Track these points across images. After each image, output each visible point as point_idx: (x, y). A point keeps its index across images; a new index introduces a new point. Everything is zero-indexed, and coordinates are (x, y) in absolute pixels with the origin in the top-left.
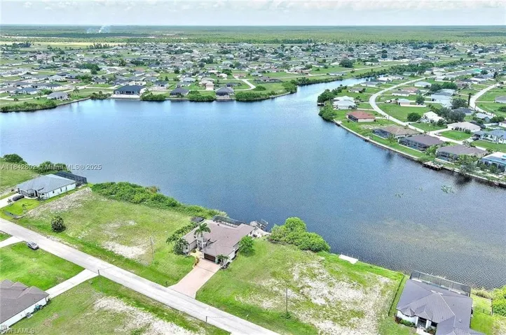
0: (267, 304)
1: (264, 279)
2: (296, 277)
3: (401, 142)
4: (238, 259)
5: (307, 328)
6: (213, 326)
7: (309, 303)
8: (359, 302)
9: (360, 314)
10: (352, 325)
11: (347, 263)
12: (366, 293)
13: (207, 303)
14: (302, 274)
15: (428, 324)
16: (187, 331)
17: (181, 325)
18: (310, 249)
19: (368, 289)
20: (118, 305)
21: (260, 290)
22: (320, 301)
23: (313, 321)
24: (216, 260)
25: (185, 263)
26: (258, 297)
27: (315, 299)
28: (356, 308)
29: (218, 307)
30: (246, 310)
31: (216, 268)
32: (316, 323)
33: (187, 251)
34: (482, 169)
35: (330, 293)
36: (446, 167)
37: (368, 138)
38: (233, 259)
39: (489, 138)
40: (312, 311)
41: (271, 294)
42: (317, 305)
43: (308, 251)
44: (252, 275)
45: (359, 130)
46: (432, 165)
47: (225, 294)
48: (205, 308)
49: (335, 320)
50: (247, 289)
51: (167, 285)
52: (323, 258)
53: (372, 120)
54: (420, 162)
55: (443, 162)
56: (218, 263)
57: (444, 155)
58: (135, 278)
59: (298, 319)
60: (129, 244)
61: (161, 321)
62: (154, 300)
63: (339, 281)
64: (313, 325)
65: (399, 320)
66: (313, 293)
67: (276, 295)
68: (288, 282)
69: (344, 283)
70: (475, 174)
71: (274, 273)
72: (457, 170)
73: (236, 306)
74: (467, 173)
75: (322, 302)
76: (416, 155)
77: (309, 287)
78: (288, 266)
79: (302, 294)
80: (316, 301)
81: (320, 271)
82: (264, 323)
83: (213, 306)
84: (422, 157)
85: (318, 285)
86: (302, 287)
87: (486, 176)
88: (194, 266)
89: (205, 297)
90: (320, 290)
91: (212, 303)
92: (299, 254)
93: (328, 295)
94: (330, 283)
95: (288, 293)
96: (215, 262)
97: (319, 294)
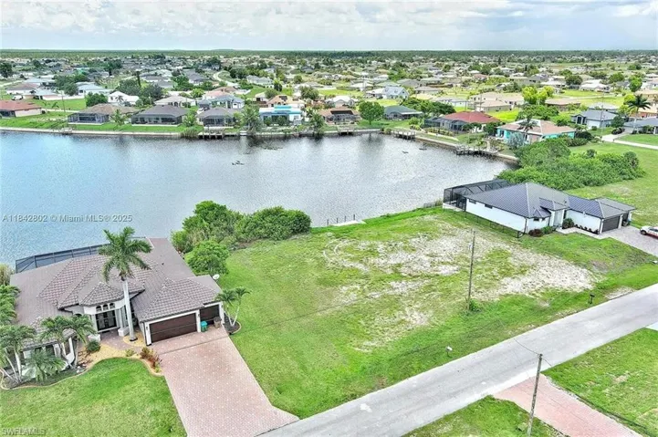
0: (418, 318)
2: (358, 265)
7: (445, 279)
9: (502, 253)
10: (526, 266)
12: (452, 235)
14: (356, 259)
18: (294, 231)
19: (444, 231)
21: (361, 311)
22: (448, 269)
23: (498, 292)
25: (115, 382)
26: (384, 320)
27: (435, 271)
28: (486, 251)
32: (505, 291)
36: (228, 134)
37: (67, 130)
42: (456, 275)
43: (295, 237)
46: (211, 134)
50: (345, 326)
52: (331, 233)
53: (39, 112)
54: (185, 137)
64: (508, 295)
65: (536, 233)
66: (419, 267)
67: (397, 300)
68: (366, 277)
69: (414, 240)
70: (267, 131)
71: (323, 282)
72: (243, 133)
73: (390, 360)
74: (258, 133)
75: (451, 268)
76: (174, 131)
77: (399, 265)
78: (316, 263)
79: (414, 277)
80: (443, 272)
81: (363, 245)
82: (475, 341)
83: (362, 394)
84: (185, 130)
85: (400, 257)
86: (396, 271)
87: (280, 130)
88: (152, 371)
89: (308, 397)
90: (416, 260)
91: (349, 393)
92: (294, 246)
93: (437, 259)
94: (405, 248)
95: (400, 287)
96: (196, 330)
97: (428, 265)
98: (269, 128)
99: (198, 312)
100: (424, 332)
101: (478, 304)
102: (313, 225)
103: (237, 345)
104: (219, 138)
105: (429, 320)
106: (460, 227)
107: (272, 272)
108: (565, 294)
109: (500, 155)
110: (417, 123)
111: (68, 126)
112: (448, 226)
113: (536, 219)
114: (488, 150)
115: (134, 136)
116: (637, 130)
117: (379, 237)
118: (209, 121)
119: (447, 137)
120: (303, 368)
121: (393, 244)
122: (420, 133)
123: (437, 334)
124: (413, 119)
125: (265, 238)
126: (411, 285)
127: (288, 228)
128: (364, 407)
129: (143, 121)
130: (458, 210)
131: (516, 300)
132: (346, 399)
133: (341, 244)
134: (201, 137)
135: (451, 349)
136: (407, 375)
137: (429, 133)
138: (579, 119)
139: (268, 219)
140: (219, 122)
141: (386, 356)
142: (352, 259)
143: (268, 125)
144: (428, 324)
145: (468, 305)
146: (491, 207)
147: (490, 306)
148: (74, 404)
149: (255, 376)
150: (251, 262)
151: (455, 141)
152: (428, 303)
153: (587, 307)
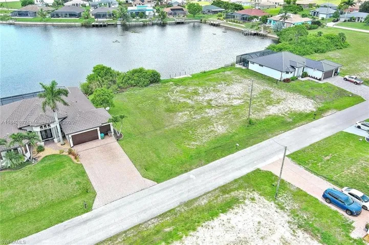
0: (221, 129)
8: (250, 88)
9: (267, 92)
10: (281, 99)
12: (241, 82)
13: (178, 174)
18: (151, 82)
22: (237, 102)
23: (265, 114)
25: (54, 168)
26: (202, 130)
28: (259, 91)
31: (113, 141)
36: (109, 23)
43: (152, 85)
44: (157, 124)
46: (100, 24)
50: (181, 134)
55: (104, 21)
59: (258, 120)
64: (270, 115)
65: (287, 81)
67: (209, 119)
68: (192, 107)
69: (219, 86)
70: (133, 22)
71: (169, 110)
72: (119, 23)
73: (205, 152)
74: (128, 23)
75: (240, 101)
76: (77, 22)
77: (211, 100)
78: (164, 100)
79: (219, 106)
80: (235, 103)
81: (191, 89)
82: (251, 140)
83: (191, 170)
84: (84, 21)
85: (211, 95)
86: (209, 104)
87: (141, 21)
88: (75, 161)
89: (162, 172)
90: (220, 97)
91: (183, 170)
92: (151, 90)
93: (231, 96)
94: (214, 90)
95: (211, 113)
96: (98, 138)
97: (227, 99)
98: (134, 20)
99: (98, 129)
100: (224, 136)
101: (253, 120)
102: (161, 78)
103: (122, 146)
104: (105, 26)
105: (227, 130)
106: (245, 78)
107: (140, 105)
108: (301, 114)
109: (269, 35)
110: (221, 16)
111: (11, 19)
112: (238, 77)
113: (287, 73)
114: (262, 32)
115: (52, 25)
116: (347, 19)
117: (199, 85)
118: (98, 16)
119: (239, 24)
120: (159, 157)
121: (207, 88)
122: (223, 22)
123: (231, 137)
124: (219, 13)
125: (134, 86)
126: (217, 111)
127: (147, 80)
128: (191, 176)
129: (58, 16)
130: (244, 68)
131: (274, 118)
132: (182, 173)
133: (178, 89)
134: (94, 26)
135: (238, 145)
136: (214, 159)
137: (228, 22)
138: (315, 13)
139: (136, 75)
140: (104, 16)
141: (203, 149)
142: (185, 97)
143: (133, 18)
144: (226, 132)
145: (248, 121)
146: (262, 66)
147: (260, 121)
148: (33, 179)
149: (132, 162)
150: (127, 100)
151: (243, 27)
152: (226, 120)
153: (312, 121)
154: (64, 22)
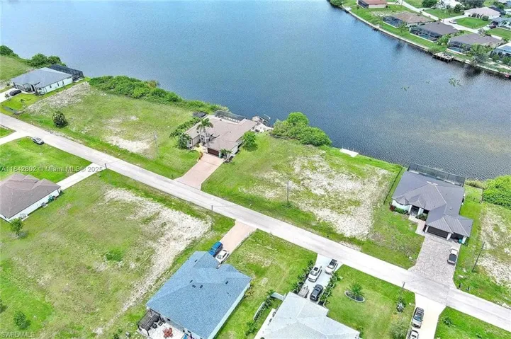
0: (270, 194)
1: (266, 172)
2: (297, 169)
3: (413, 31)
4: (241, 153)
5: (307, 215)
6: (219, 214)
7: (309, 194)
8: (357, 192)
9: (357, 203)
10: (348, 213)
11: (347, 156)
12: (364, 184)
13: (212, 194)
14: (303, 167)
15: (420, 211)
16: (194, 218)
17: (188, 213)
18: (311, 143)
19: (366, 180)
20: (128, 196)
21: (262, 182)
22: (319, 192)
23: (312, 209)
24: (220, 154)
25: (189, 157)
26: (261, 188)
27: (315, 189)
28: (354, 198)
29: (223, 198)
30: (249, 200)
31: (220, 161)
32: (315, 211)
33: (191, 145)
34: (494, 60)
35: (329, 184)
36: (457, 59)
37: (377, 27)
38: (236, 153)
39: (507, 26)
40: (311, 201)
41: (273, 186)
42: (316, 195)
43: (309, 146)
44: (254, 168)
45: (369, 18)
46: (443, 56)
47: (229, 186)
48: (210, 198)
49: (332, 208)
50: (249, 181)
51: (173, 178)
52: (324, 152)
53: (384, 6)
54: (430, 53)
55: (454, 53)
56: (222, 157)
57: (456, 46)
58: (142, 171)
59: (298, 208)
60: (134, 139)
61: (170, 210)
62: (161, 191)
63: (338, 173)
64: (312, 212)
65: (393, 208)
66: (313, 184)
67: (278, 186)
68: (290, 174)
72: (468, 61)
73: (240, 196)
74: (478, 65)
75: (322, 193)
76: (428, 46)
77: (310, 179)
79: (302, 185)
84: (434, 47)
86: (303, 179)
87: (499, 68)
88: (198, 159)
89: (210, 188)
90: (320, 181)
93: (327, 186)
95: (289, 184)
96: (218, 156)
97: (319, 186)
98: (493, 63)
99: (219, 151)
104: (446, 61)
105: (271, 198)
111: (380, 24)
115: (409, 43)
120: (221, 182)
126: (295, 186)
134: (435, 57)
144: (268, 198)
149: (210, 176)
154: (417, 42)
